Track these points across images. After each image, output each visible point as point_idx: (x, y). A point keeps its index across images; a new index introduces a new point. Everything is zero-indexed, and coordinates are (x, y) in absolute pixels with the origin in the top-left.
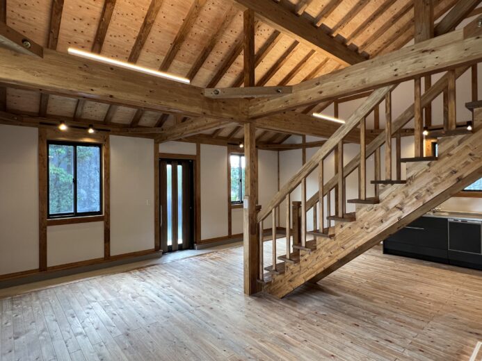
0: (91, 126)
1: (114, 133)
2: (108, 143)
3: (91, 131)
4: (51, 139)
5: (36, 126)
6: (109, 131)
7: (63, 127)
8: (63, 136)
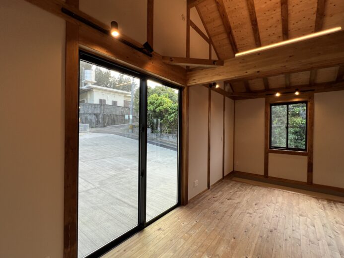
0: (297, 90)
1: (318, 91)
2: (313, 99)
3: (297, 93)
4: (272, 103)
5: (264, 97)
6: (314, 90)
7: (278, 95)
8: (279, 100)
